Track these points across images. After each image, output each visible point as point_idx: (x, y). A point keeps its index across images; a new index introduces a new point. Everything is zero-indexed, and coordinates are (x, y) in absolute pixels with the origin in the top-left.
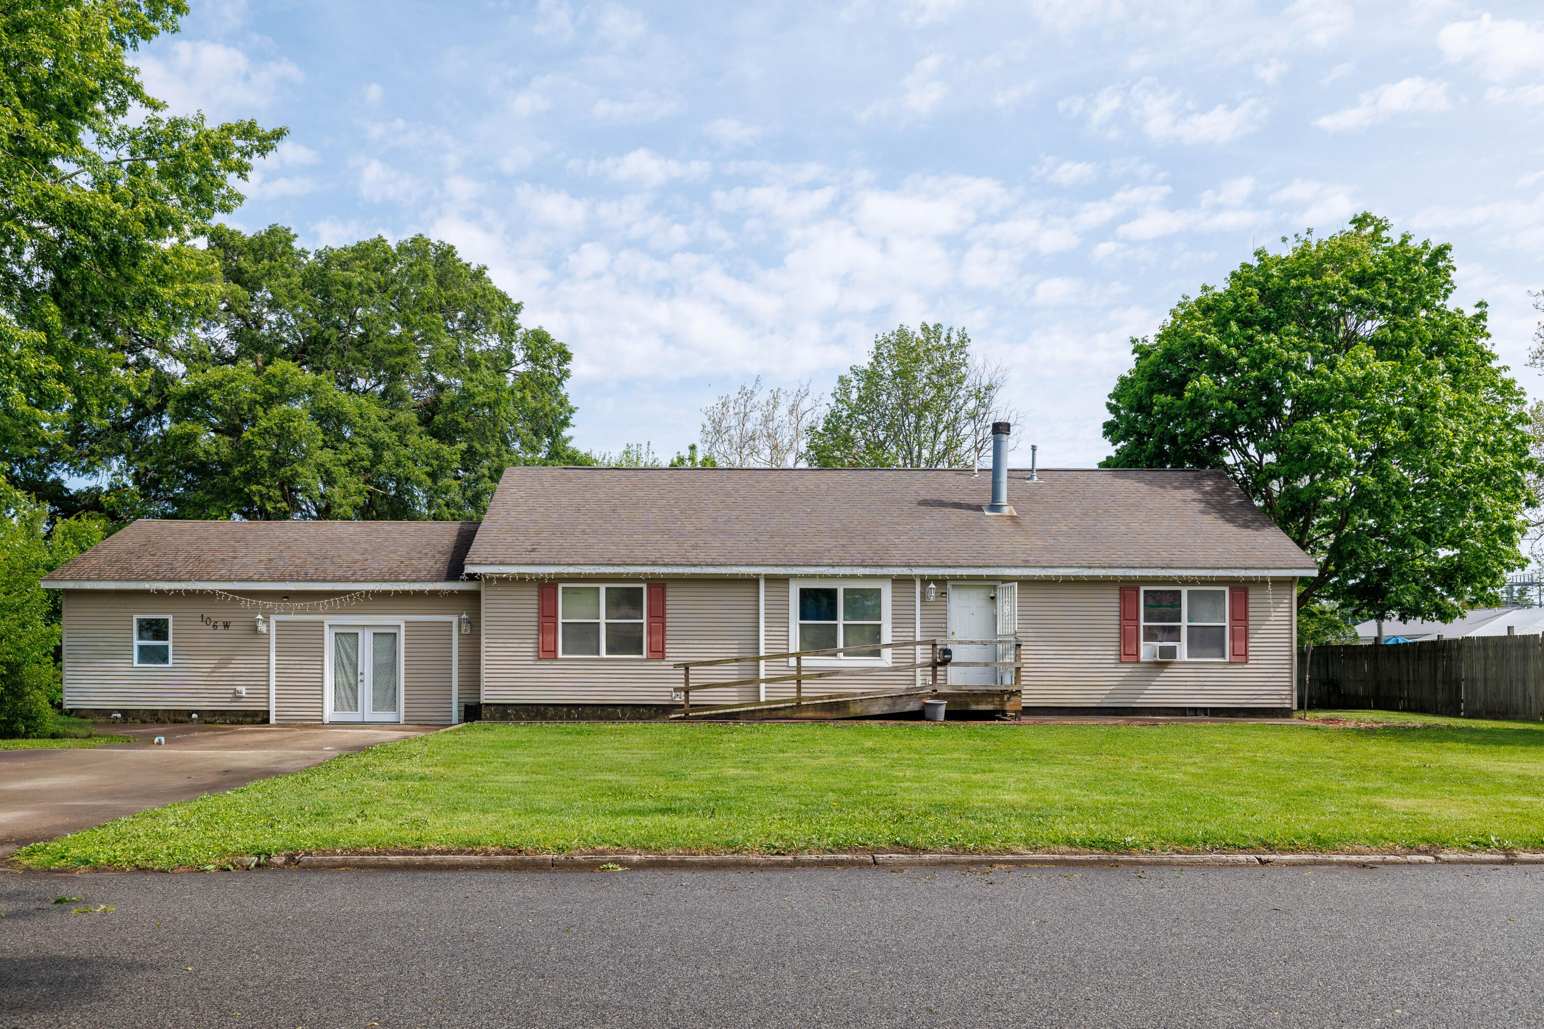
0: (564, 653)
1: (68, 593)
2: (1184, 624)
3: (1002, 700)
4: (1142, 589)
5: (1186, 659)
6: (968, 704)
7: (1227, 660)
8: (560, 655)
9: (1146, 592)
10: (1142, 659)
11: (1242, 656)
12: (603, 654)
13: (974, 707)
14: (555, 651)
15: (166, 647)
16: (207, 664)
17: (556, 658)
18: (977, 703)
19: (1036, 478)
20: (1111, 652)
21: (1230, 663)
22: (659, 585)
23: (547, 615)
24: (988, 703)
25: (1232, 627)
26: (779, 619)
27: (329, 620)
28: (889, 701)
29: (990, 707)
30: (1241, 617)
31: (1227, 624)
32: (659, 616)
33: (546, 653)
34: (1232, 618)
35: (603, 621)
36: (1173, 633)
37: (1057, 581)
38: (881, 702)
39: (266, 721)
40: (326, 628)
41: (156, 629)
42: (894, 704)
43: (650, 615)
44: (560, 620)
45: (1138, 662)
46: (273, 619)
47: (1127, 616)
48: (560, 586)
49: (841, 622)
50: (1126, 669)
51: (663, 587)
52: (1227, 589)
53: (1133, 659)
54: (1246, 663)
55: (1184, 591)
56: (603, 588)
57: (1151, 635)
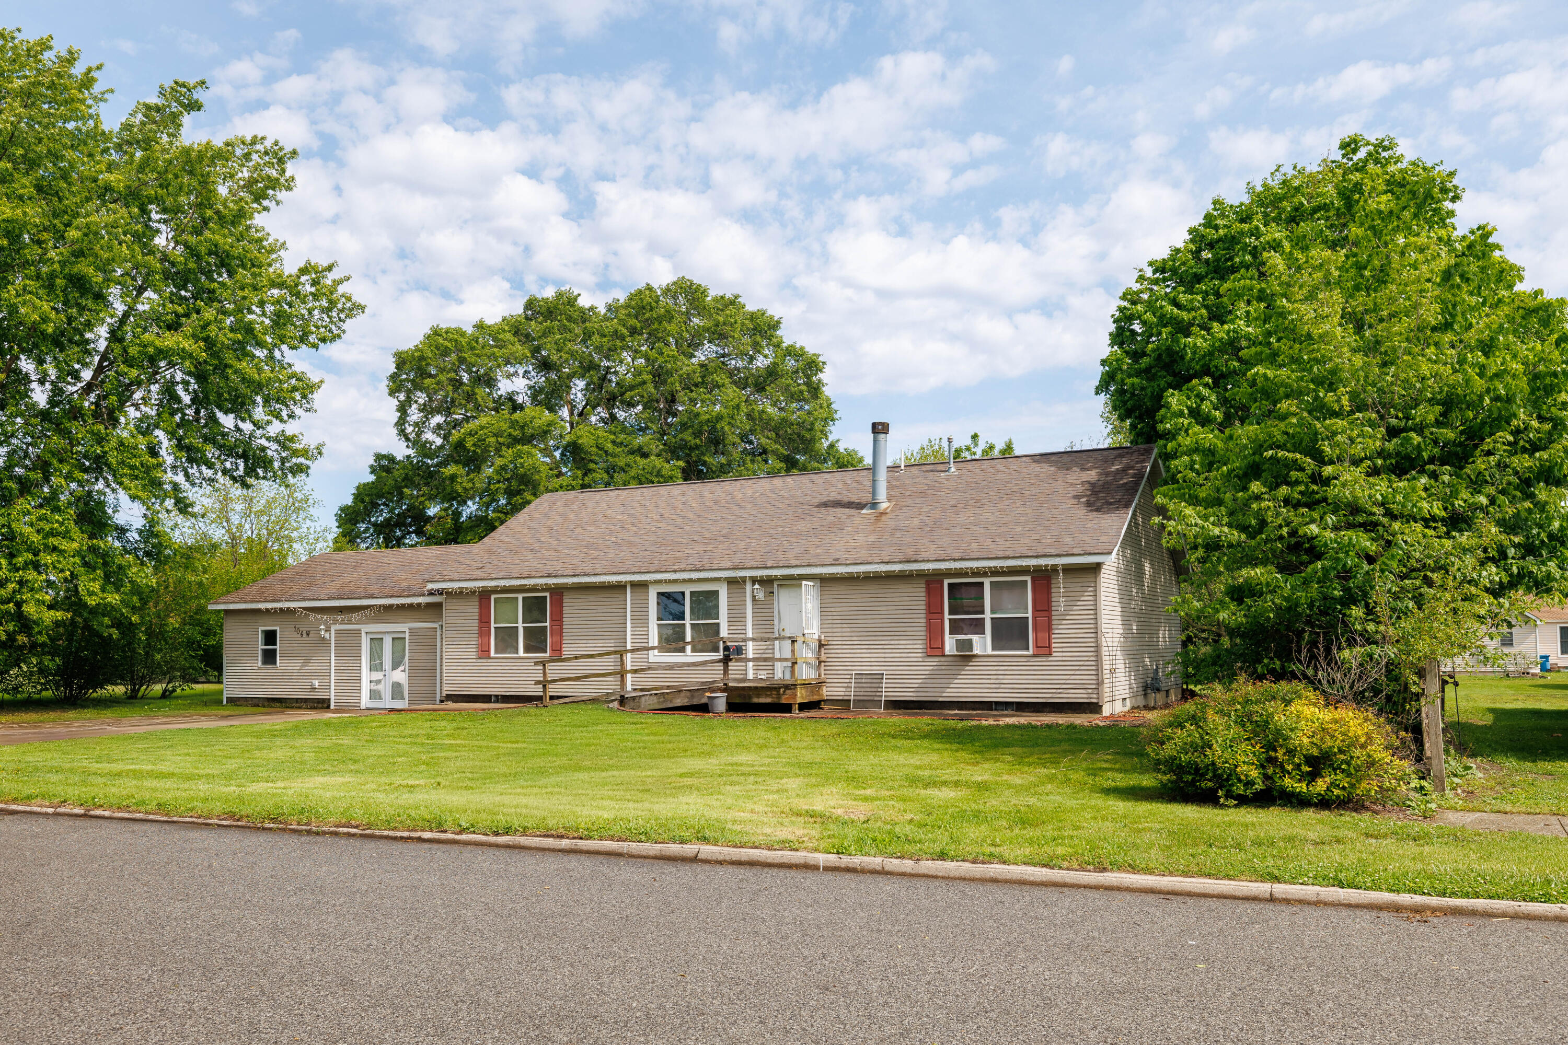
0: (496, 652)
1: (227, 612)
2: (988, 616)
3: (778, 694)
4: (946, 582)
5: (989, 651)
6: (750, 697)
7: (1031, 652)
8: (493, 654)
9: (950, 585)
10: (947, 653)
11: (1044, 649)
12: (521, 652)
13: (755, 700)
14: (489, 651)
15: (275, 650)
16: (299, 662)
17: (489, 657)
18: (758, 696)
19: (953, 470)
20: (918, 647)
21: (1034, 656)
22: (558, 592)
23: (484, 621)
24: (767, 696)
25: (1034, 618)
26: (641, 621)
27: (365, 628)
28: (688, 694)
29: (769, 700)
30: (1043, 606)
31: (1030, 615)
32: (558, 620)
33: (484, 653)
34: (1035, 609)
35: (520, 625)
36: (978, 626)
37: (858, 578)
38: (683, 694)
39: (329, 707)
40: (363, 635)
41: (270, 637)
42: (693, 696)
43: (552, 620)
44: (493, 625)
45: (944, 655)
46: (333, 628)
47: (934, 610)
48: (493, 597)
49: (688, 622)
50: (933, 663)
51: (561, 595)
52: (1029, 579)
53: (938, 652)
54: (1050, 655)
55: (987, 582)
56: (520, 597)
57: (956, 628)
